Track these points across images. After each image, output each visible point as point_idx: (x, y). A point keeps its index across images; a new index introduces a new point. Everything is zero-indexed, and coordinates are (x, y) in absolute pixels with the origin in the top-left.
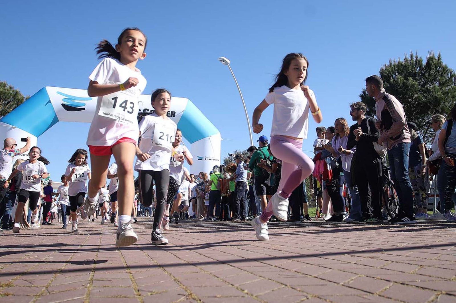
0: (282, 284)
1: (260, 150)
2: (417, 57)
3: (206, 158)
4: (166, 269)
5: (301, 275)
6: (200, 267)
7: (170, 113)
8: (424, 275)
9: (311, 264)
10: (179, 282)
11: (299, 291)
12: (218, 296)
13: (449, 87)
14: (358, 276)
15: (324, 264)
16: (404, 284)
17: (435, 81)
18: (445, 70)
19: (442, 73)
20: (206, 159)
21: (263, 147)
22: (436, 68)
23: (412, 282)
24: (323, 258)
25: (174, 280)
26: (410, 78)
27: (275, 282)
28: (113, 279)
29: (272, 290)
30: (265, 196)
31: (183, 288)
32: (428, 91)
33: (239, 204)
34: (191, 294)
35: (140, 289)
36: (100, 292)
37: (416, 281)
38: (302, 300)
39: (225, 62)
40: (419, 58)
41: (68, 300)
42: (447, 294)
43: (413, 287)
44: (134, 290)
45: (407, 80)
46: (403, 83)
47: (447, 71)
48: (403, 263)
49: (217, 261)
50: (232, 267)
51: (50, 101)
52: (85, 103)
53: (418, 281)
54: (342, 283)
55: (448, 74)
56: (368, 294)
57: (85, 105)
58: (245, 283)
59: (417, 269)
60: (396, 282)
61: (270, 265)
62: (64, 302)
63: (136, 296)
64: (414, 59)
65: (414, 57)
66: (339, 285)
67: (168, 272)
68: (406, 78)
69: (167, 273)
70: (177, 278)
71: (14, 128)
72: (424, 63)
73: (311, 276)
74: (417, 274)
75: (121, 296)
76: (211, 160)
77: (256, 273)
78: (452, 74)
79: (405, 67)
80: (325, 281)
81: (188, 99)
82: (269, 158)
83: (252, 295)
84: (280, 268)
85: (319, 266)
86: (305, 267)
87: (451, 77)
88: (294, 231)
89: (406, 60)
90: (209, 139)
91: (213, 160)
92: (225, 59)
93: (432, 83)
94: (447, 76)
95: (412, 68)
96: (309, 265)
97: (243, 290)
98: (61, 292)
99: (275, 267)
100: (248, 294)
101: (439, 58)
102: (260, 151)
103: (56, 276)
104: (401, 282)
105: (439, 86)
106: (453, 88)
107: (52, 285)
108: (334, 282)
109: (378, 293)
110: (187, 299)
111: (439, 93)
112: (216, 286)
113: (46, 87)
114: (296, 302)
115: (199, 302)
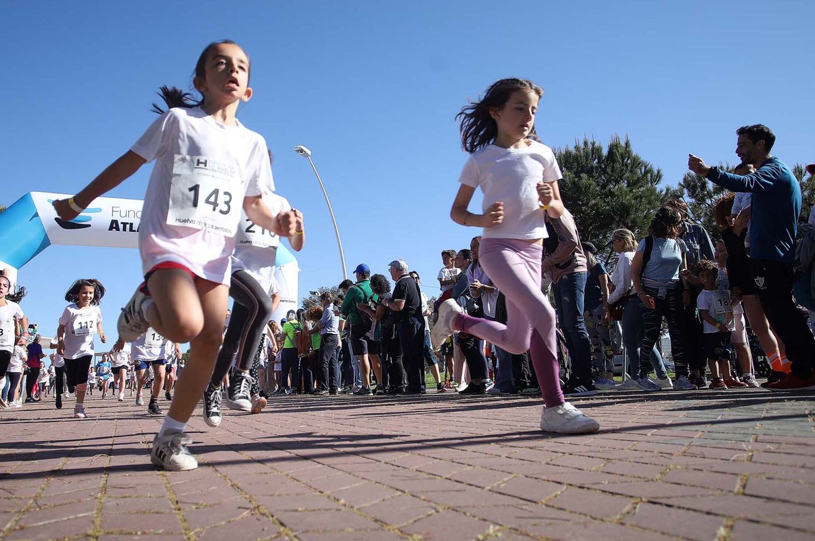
0: (397, 490)
1: (359, 286)
2: (593, 144)
4: (217, 469)
5: (426, 476)
6: (269, 465)
8: (613, 474)
9: (440, 459)
10: (238, 488)
11: (424, 500)
12: (300, 509)
13: (642, 189)
14: (513, 476)
15: (460, 459)
16: (583, 488)
17: (621, 179)
18: (636, 163)
19: (631, 168)
21: (362, 282)
22: (623, 160)
23: (595, 484)
24: (458, 449)
25: (231, 485)
26: (584, 175)
27: (387, 486)
28: (137, 485)
29: (382, 499)
30: (366, 356)
31: (246, 498)
32: (611, 194)
33: (328, 369)
34: (258, 507)
35: (179, 500)
36: (118, 505)
37: (602, 484)
38: (430, 513)
39: (303, 152)
40: (596, 145)
41: (69, 519)
42: (650, 502)
43: (598, 491)
44: (170, 502)
45: (580, 178)
46: (574, 183)
47: (639, 164)
48: (580, 455)
49: (297, 455)
50: (320, 465)
51: (37, 212)
52: (90, 217)
53: (605, 482)
54: (489, 488)
55: (641, 169)
56: (529, 503)
57: (91, 219)
58: (340, 489)
59: (602, 465)
60: (571, 485)
61: (377, 461)
62: (63, 521)
63: (174, 511)
64: (590, 146)
65: (589, 143)
66: (484, 490)
67: (221, 474)
68: (577, 174)
69: (219, 475)
70: (236, 483)
72: (605, 152)
73: (441, 477)
74: (603, 472)
75: (150, 510)
76: (283, 301)
77: (357, 474)
78: (647, 168)
79: (576, 158)
80: (462, 484)
82: (371, 298)
83: (352, 507)
84: (393, 465)
86: (431, 463)
87: (646, 172)
88: (412, 408)
89: (577, 148)
90: (280, 269)
91: (287, 301)
92: (303, 148)
93: (617, 182)
94: (639, 172)
95: (587, 159)
96: (438, 460)
97: (338, 500)
98: (57, 506)
99: (386, 464)
100: (345, 505)
101: (627, 144)
102: (358, 288)
103: (49, 481)
104: (579, 485)
105: (628, 187)
106: (648, 190)
107: (43, 496)
108: (477, 486)
109: (544, 501)
110: (253, 514)
111: (628, 197)
112: (297, 495)
113: (31, 193)
114: (419, 517)
115: (271, 518)
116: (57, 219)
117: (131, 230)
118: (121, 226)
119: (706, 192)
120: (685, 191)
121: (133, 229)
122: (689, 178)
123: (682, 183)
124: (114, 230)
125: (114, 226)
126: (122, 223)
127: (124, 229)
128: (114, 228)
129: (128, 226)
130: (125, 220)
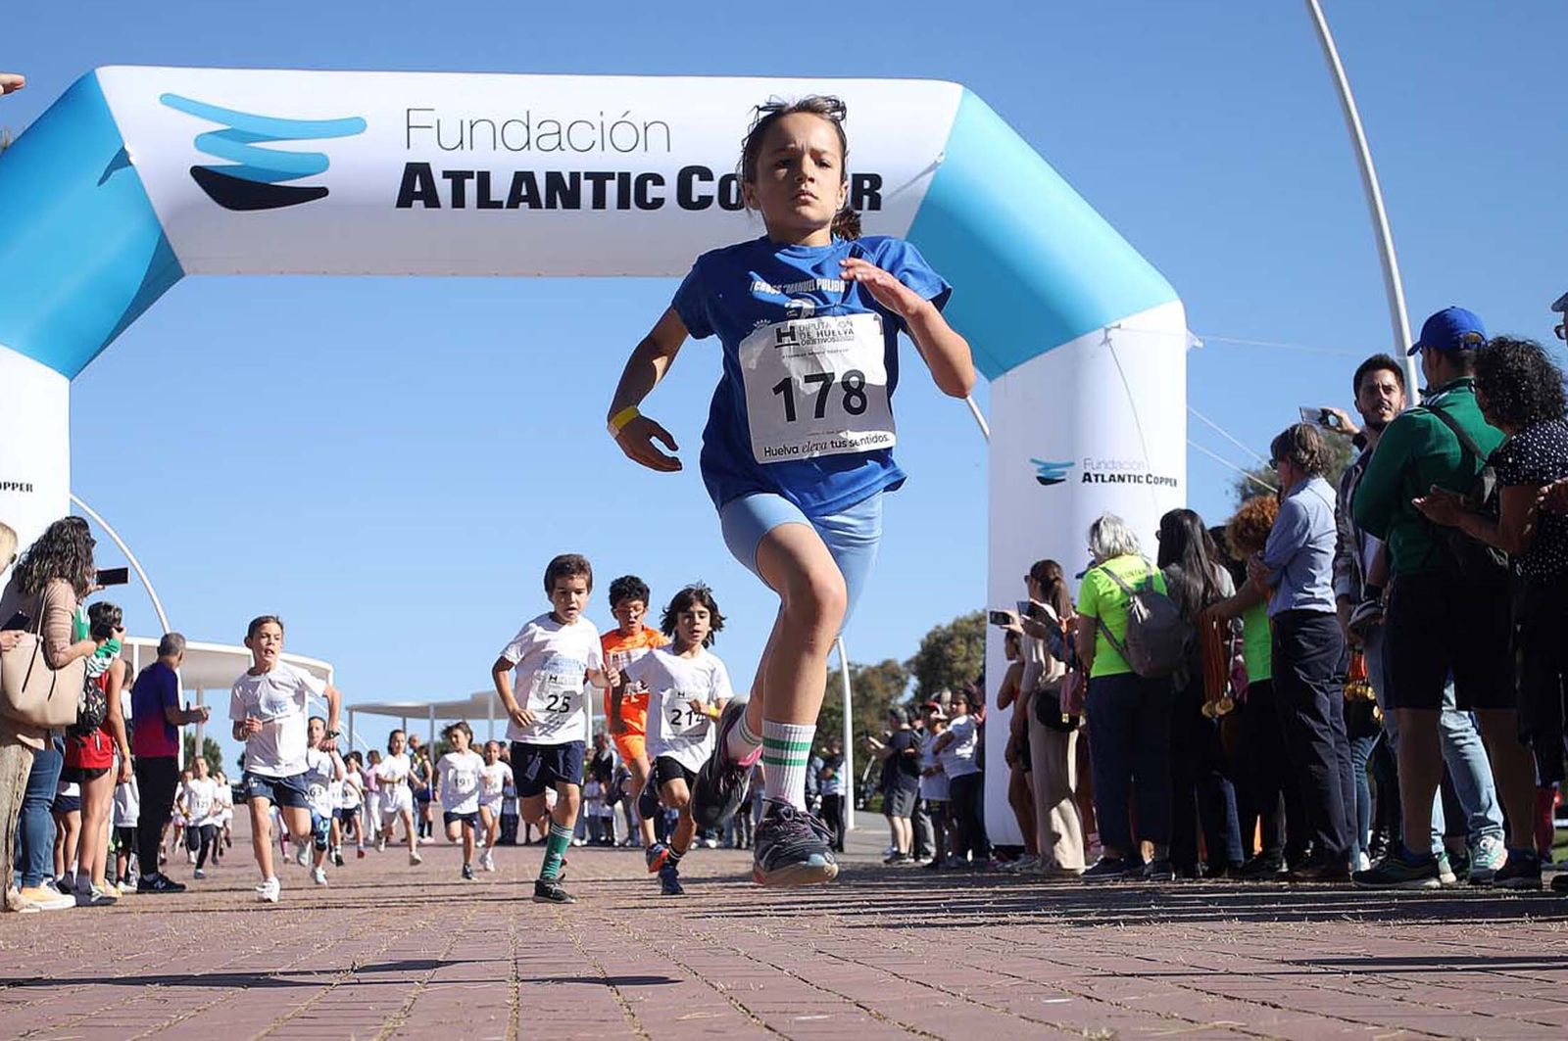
1: (1435, 409)
3: (1092, 473)
20: (1087, 474)
51: (123, 148)
52: (323, 156)
57: (328, 165)
76: (1122, 479)
81: (959, 88)
90: (1107, 341)
91: (1137, 479)
102: (1432, 417)
113: (97, 71)
116: (199, 173)
117: (485, 201)
118: (444, 188)
121: (493, 198)
124: (418, 204)
125: (418, 188)
126: (446, 174)
127: (458, 200)
128: (418, 196)
129: (471, 187)
130: (459, 162)
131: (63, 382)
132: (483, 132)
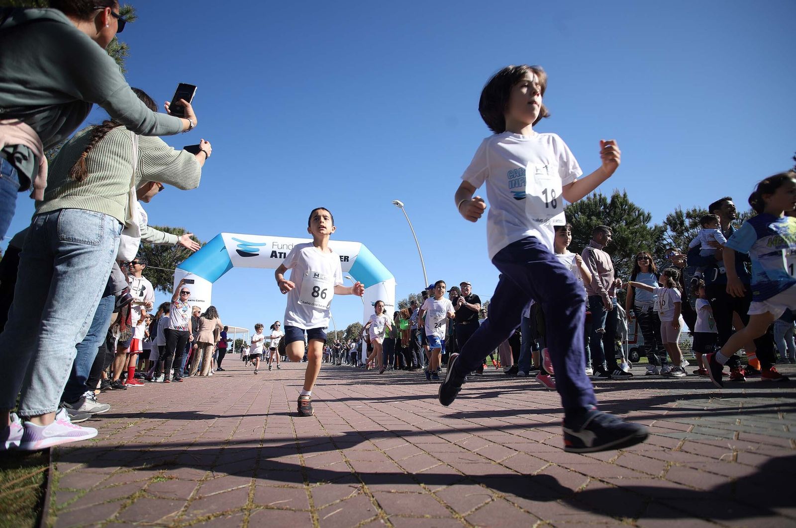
2: (600, 195)
5: (484, 460)
6: (373, 441)
7: (343, 258)
8: (626, 467)
10: (350, 465)
12: (393, 491)
13: (637, 227)
14: (549, 464)
15: (508, 443)
16: (603, 482)
17: (621, 220)
18: (632, 208)
19: (628, 212)
22: (622, 206)
23: (613, 478)
25: (345, 462)
26: (594, 218)
34: (363, 486)
37: (618, 478)
38: (487, 501)
39: (399, 205)
43: (615, 486)
44: (302, 476)
45: (591, 220)
46: (587, 223)
47: (634, 209)
50: (408, 444)
51: (225, 246)
55: (635, 213)
57: (259, 250)
58: (422, 470)
59: (616, 457)
60: (593, 477)
61: (449, 441)
64: (598, 197)
68: (589, 217)
70: (349, 460)
71: (190, 274)
72: (609, 201)
73: (494, 461)
74: (617, 465)
77: (434, 454)
78: (640, 212)
79: (588, 205)
80: (511, 471)
83: (430, 491)
84: (460, 447)
85: (504, 446)
86: (487, 446)
87: (639, 215)
90: (383, 284)
91: (387, 305)
92: (399, 202)
93: (618, 222)
94: (634, 215)
95: (596, 206)
96: (492, 444)
97: (420, 483)
99: (455, 446)
100: (425, 489)
101: (625, 195)
104: (600, 479)
105: (626, 225)
106: (641, 228)
110: (359, 493)
111: (626, 233)
112: (390, 474)
113: (222, 233)
114: (479, 506)
115: (372, 499)
116: (238, 251)
118: (278, 255)
119: (684, 228)
120: (668, 227)
122: (671, 218)
123: (666, 222)
124: (274, 257)
125: (274, 255)
126: (279, 253)
127: (280, 257)
129: (283, 255)
130: (281, 251)
131: (211, 284)
132: (285, 246)
